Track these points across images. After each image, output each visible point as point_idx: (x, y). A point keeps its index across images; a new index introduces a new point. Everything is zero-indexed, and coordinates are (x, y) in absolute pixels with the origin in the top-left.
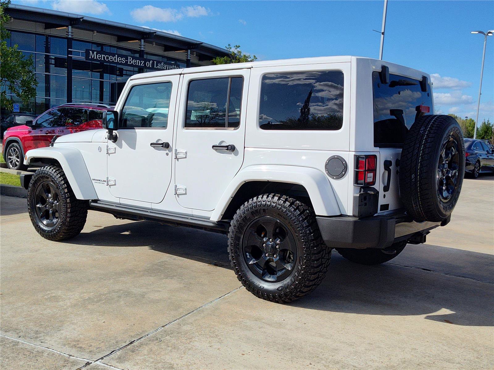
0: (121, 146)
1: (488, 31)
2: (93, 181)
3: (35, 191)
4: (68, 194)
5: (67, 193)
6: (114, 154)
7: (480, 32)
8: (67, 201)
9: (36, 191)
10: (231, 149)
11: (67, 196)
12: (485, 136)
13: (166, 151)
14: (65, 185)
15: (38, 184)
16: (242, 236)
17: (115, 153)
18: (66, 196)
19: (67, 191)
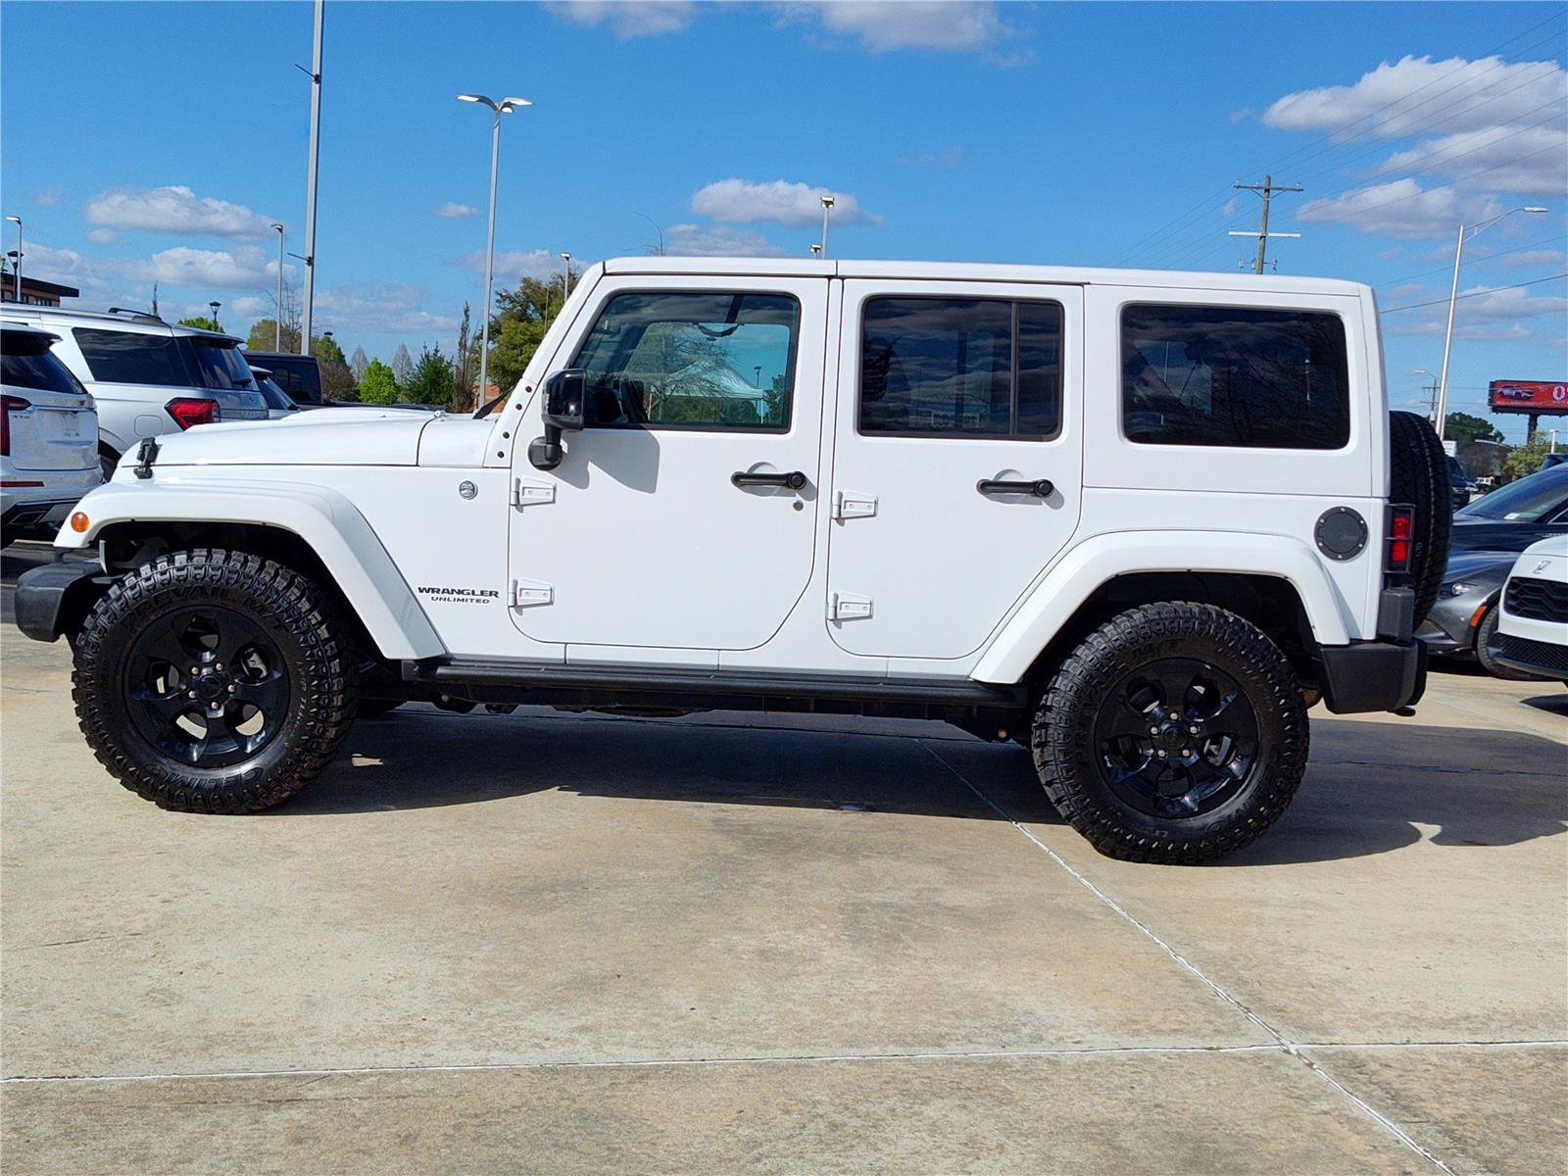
0: (582, 481)
1: (506, 100)
2: (424, 598)
3: (129, 645)
4: (333, 643)
5: (327, 640)
6: (550, 505)
7: (482, 99)
8: (331, 668)
9: (133, 646)
10: (1042, 490)
11: (329, 653)
12: (433, 394)
13: (795, 496)
14: (315, 613)
15: (152, 618)
16: (1097, 714)
17: (554, 502)
18: (326, 651)
19: (327, 636)
